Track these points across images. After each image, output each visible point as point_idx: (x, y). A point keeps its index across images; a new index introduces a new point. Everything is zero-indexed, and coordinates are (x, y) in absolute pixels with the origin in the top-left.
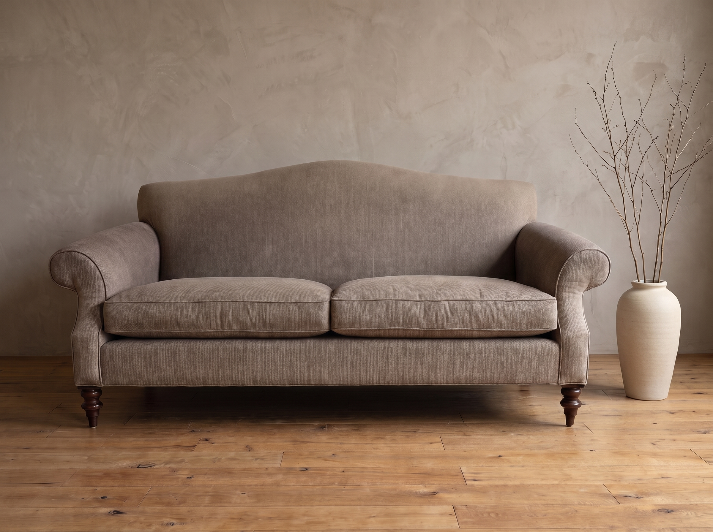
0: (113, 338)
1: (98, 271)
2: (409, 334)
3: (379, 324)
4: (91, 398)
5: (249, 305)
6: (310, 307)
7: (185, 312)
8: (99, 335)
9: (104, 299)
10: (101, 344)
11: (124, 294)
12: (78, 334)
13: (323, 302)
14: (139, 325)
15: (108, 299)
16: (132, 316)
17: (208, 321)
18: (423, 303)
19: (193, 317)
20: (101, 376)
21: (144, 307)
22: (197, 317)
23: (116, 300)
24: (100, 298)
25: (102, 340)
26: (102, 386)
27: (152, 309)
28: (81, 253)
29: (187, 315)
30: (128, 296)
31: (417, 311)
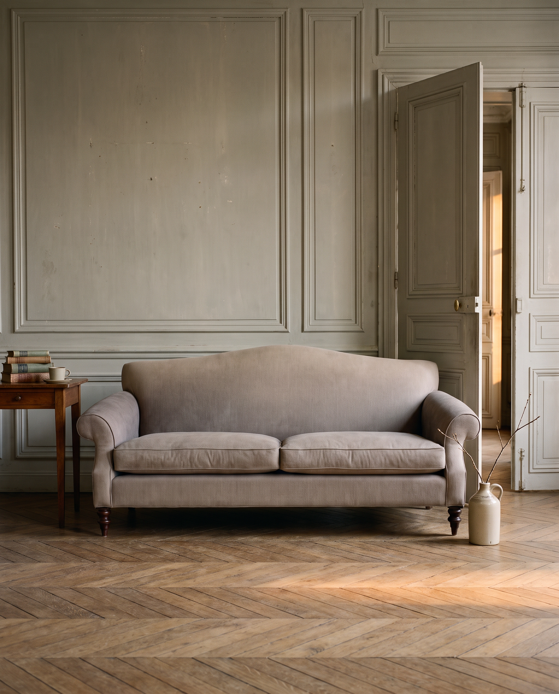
0: (120, 474)
1: (110, 429)
2: (340, 472)
3: (318, 465)
4: (105, 516)
5: (209, 451)
6: (264, 453)
7: (167, 457)
8: (111, 472)
9: (113, 448)
10: (112, 478)
11: (126, 444)
12: (96, 471)
13: (274, 449)
14: (137, 465)
15: (116, 448)
16: (133, 459)
17: (182, 462)
18: (351, 452)
19: (172, 459)
20: (111, 500)
21: (140, 453)
22: (175, 459)
23: (121, 448)
24: (111, 447)
25: (113, 475)
26: (112, 507)
27: (146, 455)
28: (99, 416)
29: (168, 459)
30: (130, 446)
31: (347, 456)
